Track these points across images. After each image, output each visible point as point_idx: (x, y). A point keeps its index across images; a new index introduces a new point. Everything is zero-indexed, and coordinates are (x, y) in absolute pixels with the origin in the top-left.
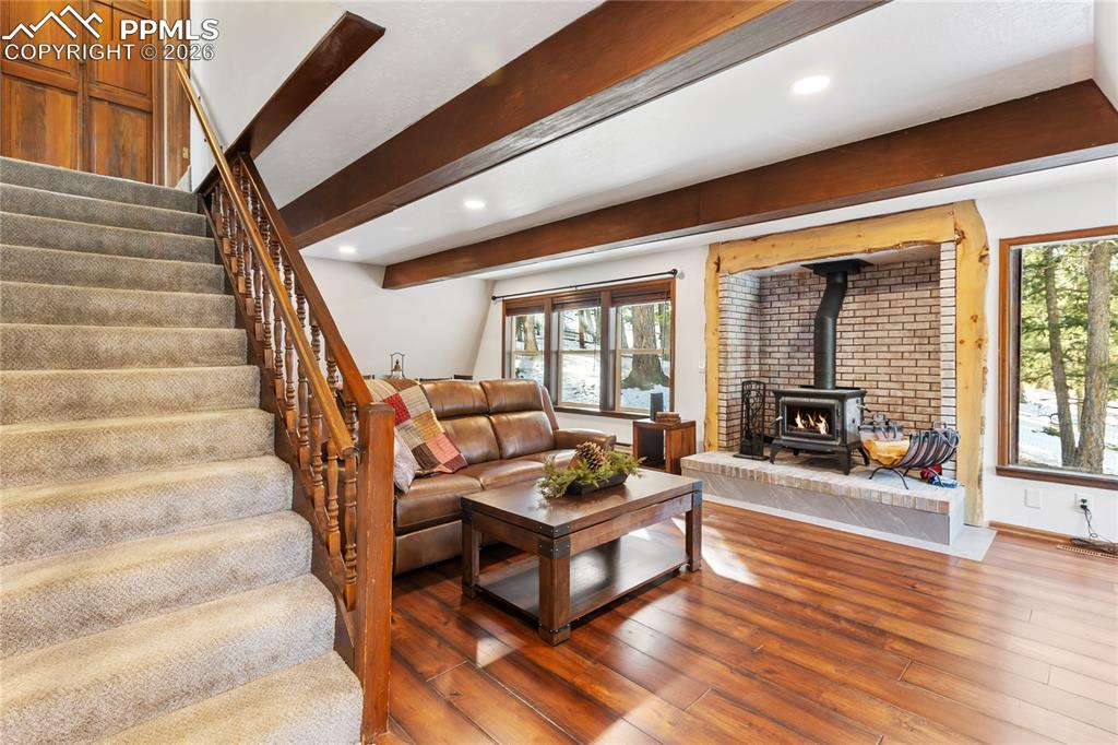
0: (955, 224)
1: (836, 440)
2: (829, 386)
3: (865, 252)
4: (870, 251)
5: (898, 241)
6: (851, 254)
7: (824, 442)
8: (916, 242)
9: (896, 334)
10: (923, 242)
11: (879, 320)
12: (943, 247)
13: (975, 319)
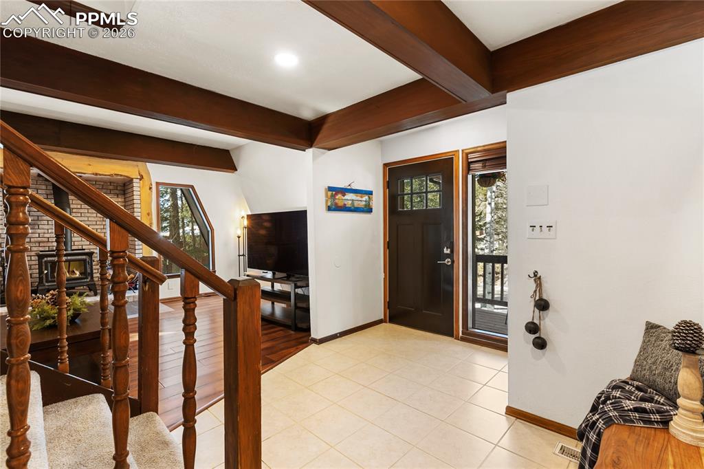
0: (139, 171)
1: (87, 278)
2: (69, 249)
3: (93, 174)
4: (96, 174)
5: (112, 172)
6: (85, 174)
7: (79, 281)
8: (121, 175)
9: (92, 219)
10: (124, 176)
11: (82, 211)
12: (134, 180)
13: (148, 214)
